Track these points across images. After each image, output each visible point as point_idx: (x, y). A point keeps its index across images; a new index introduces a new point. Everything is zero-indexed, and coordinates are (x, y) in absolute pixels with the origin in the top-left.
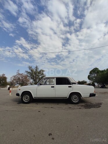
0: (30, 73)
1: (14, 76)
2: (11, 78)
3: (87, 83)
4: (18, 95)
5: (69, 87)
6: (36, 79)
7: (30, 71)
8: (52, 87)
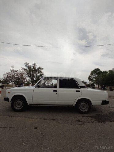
0: (27, 70)
1: (8, 73)
2: (4, 75)
3: (87, 84)
4: (6, 99)
5: (77, 91)
6: (33, 77)
7: (27, 68)
8: (54, 91)
